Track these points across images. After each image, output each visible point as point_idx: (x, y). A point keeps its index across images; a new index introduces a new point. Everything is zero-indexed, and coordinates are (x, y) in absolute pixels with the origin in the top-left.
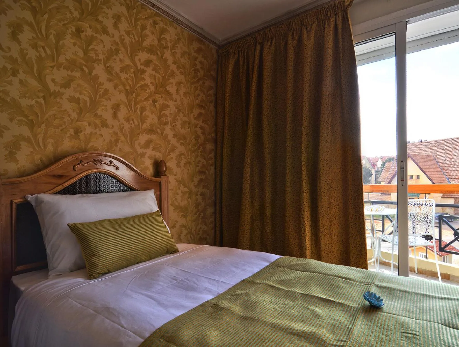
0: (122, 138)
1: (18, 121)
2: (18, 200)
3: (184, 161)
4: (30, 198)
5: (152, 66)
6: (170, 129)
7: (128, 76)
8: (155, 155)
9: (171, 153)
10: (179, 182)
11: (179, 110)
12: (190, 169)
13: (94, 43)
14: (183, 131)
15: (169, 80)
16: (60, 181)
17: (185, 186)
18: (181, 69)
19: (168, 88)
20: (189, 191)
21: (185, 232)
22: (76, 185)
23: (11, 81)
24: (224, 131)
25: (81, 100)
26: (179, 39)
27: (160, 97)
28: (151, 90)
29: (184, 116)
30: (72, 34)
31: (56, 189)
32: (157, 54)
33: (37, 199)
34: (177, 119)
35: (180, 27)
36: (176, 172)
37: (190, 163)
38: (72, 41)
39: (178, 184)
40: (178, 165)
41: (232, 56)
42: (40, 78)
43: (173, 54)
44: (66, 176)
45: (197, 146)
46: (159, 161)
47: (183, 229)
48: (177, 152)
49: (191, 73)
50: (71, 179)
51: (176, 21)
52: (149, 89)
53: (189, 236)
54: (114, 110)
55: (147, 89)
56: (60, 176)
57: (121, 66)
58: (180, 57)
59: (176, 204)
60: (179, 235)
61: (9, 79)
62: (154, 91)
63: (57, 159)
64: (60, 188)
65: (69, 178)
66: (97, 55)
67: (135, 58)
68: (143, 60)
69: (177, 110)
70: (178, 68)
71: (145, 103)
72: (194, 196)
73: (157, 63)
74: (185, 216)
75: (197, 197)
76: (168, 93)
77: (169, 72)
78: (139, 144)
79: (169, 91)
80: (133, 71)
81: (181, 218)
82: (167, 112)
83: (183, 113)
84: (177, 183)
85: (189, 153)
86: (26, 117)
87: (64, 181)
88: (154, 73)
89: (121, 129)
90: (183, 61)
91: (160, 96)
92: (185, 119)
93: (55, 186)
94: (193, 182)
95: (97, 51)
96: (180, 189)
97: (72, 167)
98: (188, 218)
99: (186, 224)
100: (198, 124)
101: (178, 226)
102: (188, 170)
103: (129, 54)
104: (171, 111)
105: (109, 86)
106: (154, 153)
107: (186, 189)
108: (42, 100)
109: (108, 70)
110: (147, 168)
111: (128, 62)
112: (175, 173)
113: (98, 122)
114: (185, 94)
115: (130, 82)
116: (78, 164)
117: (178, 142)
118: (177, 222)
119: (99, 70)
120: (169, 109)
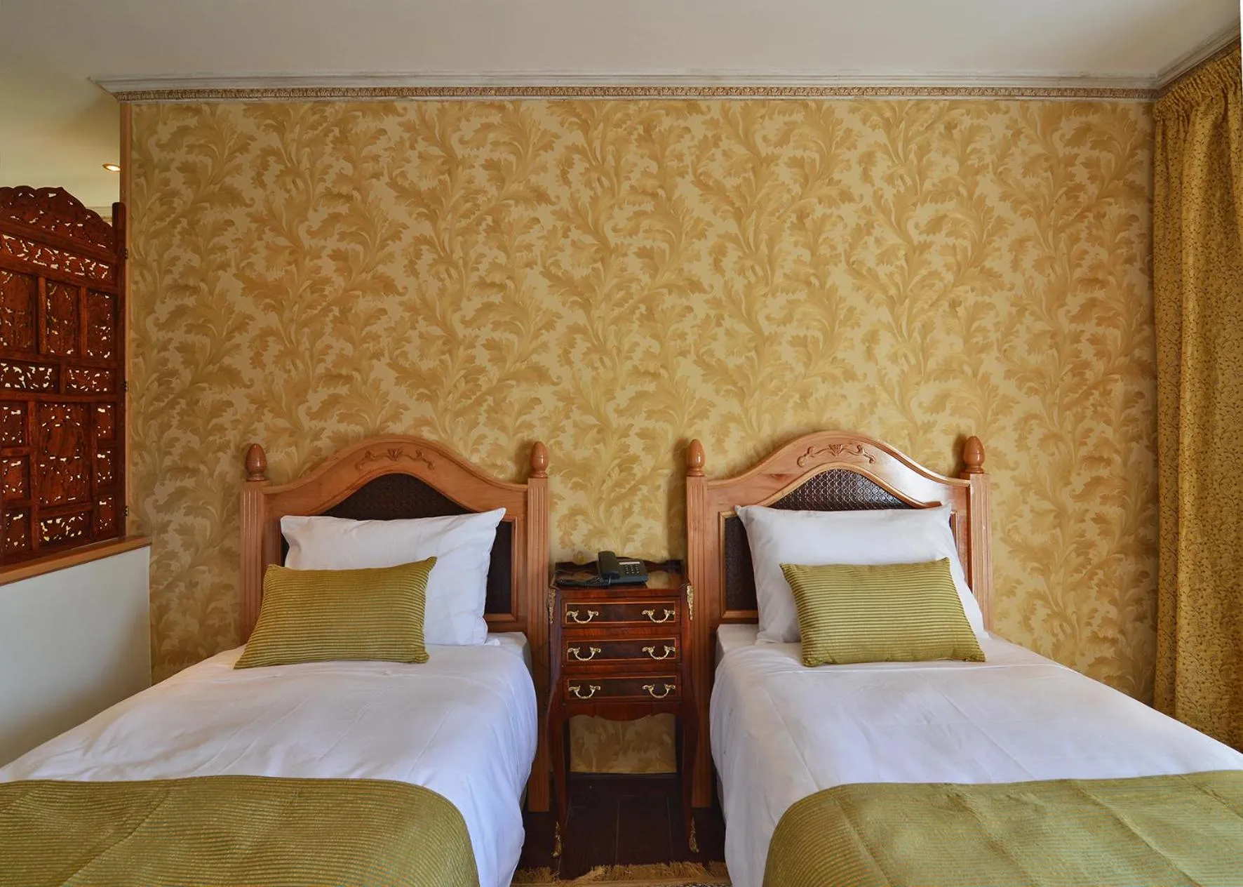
0: (884, 396)
1: (726, 391)
2: (728, 514)
3: (1038, 432)
4: (740, 511)
5: (946, 228)
6: (997, 358)
7: (892, 269)
8: (958, 426)
9: (999, 417)
10: (1025, 486)
11: (1022, 310)
12: (1057, 453)
13: (827, 229)
14: (1034, 360)
15: (991, 244)
16: (780, 485)
17: (1042, 494)
18: (1024, 207)
19: (988, 264)
20: (1054, 508)
21: (1042, 611)
22: (803, 492)
23: (716, 334)
24: (1181, 336)
25: (809, 339)
26: (1017, 134)
27: (967, 292)
28: (946, 282)
29: (1038, 318)
30: (794, 227)
31: (774, 497)
32: (958, 194)
33: (747, 512)
34: (1017, 331)
35: (1019, 102)
36: (1016, 463)
37: (1057, 437)
38: (793, 239)
39: (1022, 491)
40: (1021, 443)
41: (1202, 108)
42: (750, 320)
43: (1001, 177)
44: (787, 476)
45: (1080, 391)
46: (968, 437)
47: (1039, 603)
48: (1018, 412)
49: (1055, 205)
50: (794, 481)
51: (1004, 96)
52: (941, 280)
53: (1056, 624)
54: (867, 344)
55: (937, 281)
56: (779, 477)
57: (879, 251)
58: (1019, 177)
59: (1017, 538)
60: (1026, 615)
61: (713, 332)
62: (952, 281)
63: (775, 446)
64: (779, 496)
65: (792, 480)
66: (833, 248)
67: (906, 226)
68: (923, 223)
69: (1014, 310)
70: (1016, 204)
71: (931, 313)
72: (1072, 522)
73: (959, 216)
74: (1045, 571)
75: (1083, 526)
76: (989, 274)
77: (991, 224)
78: (920, 405)
79: (991, 269)
80: (903, 253)
81: (1029, 574)
82: (988, 321)
83: (1032, 314)
84: (1019, 489)
85: (1056, 412)
86: (735, 384)
87: (785, 484)
88: (951, 241)
89: (881, 379)
90: (1029, 182)
91: (967, 288)
92: (1040, 326)
93: (773, 492)
94: (1070, 487)
95: (833, 240)
96: (1027, 503)
97: (796, 461)
98: (1054, 578)
99: (1047, 591)
100: (1082, 331)
101: (1021, 592)
102: (1053, 454)
103: (894, 223)
104: (997, 316)
105: (857, 300)
106: (955, 420)
107: (1047, 505)
108: (753, 354)
109: (854, 269)
110: (938, 454)
111: (892, 239)
112: (1012, 465)
113: (838, 372)
114: (1038, 265)
115: (897, 278)
116: (805, 455)
117: (1020, 388)
118: (1019, 582)
119: (839, 277)
120: (992, 313)
